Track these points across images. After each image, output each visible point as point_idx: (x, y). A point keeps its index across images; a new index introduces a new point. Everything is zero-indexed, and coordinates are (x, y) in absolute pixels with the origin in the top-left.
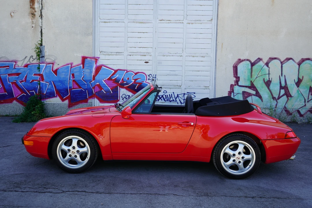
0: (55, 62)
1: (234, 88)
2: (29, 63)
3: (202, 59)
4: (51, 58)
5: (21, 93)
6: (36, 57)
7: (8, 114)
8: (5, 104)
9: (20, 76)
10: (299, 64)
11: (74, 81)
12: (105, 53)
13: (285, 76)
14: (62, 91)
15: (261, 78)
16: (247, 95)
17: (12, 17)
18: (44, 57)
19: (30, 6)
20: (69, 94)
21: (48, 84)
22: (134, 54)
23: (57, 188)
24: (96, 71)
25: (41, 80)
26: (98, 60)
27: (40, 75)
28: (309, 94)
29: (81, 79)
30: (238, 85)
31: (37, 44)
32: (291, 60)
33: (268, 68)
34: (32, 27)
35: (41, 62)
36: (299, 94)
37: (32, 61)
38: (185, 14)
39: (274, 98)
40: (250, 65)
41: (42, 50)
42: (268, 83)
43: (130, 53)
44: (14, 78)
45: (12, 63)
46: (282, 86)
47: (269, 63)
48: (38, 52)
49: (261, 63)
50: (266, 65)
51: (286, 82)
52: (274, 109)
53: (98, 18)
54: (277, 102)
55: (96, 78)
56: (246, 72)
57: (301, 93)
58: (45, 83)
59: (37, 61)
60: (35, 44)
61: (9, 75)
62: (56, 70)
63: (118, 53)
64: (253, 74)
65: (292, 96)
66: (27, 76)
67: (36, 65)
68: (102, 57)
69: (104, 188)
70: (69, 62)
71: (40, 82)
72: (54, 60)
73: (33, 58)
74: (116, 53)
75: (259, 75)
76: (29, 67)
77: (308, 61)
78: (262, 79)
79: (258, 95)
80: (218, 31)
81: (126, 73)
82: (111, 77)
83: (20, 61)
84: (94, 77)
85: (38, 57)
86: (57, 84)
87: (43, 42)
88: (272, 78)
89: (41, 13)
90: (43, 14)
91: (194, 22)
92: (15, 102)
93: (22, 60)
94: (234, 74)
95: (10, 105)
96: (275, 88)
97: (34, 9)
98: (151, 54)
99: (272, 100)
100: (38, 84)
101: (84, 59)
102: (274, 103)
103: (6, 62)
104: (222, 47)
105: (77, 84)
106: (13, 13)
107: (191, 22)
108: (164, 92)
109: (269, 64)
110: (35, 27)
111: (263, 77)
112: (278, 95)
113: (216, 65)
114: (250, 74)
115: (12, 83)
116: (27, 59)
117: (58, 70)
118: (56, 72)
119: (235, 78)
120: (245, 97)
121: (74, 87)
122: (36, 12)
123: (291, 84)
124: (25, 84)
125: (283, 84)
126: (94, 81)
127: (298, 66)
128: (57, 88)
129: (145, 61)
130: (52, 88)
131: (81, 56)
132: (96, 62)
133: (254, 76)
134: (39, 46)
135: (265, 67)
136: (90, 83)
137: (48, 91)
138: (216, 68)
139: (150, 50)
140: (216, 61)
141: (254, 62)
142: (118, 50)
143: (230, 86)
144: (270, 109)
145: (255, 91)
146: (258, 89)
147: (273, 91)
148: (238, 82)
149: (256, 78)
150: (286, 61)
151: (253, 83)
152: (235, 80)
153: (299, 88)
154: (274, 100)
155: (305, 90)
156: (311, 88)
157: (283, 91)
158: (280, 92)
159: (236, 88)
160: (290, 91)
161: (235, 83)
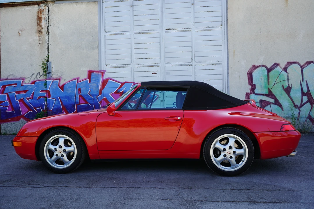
0: (61, 78)
1: (250, 97)
2: (36, 80)
3: (213, 67)
4: (57, 73)
5: (28, 110)
6: (43, 73)
7: (15, 132)
8: (12, 122)
9: (27, 93)
11: (80, 96)
12: (111, 66)
13: (306, 81)
14: (69, 107)
15: (280, 84)
16: (265, 103)
17: (20, 35)
18: (50, 73)
19: (38, 23)
20: (76, 110)
21: (55, 100)
22: (141, 65)
23: (39, 184)
24: (102, 85)
25: (48, 96)
26: (104, 73)
27: (46, 91)
29: (88, 93)
30: (254, 93)
31: (44, 60)
32: (312, 64)
33: (287, 74)
34: (39, 44)
35: (47, 78)
37: (39, 77)
38: (193, 22)
39: (295, 106)
40: (266, 71)
41: (48, 66)
42: (288, 90)
43: (137, 65)
44: (21, 95)
45: (20, 80)
46: (304, 92)
47: (288, 68)
48: (45, 68)
49: (278, 69)
50: (284, 70)
51: (309, 88)
52: (296, 119)
53: (104, 31)
54: (300, 110)
55: (102, 91)
56: (262, 79)
58: (51, 99)
59: (44, 78)
60: (42, 60)
61: (17, 92)
62: (63, 86)
63: (124, 65)
64: (270, 80)
66: (34, 93)
67: (43, 81)
68: (108, 70)
69: (86, 184)
70: (76, 77)
71: (47, 99)
72: (60, 75)
73: (39, 75)
74: (122, 66)
75: (277, 82)
76: (36, 84)
78: (281, 86)
79: (277, 103)
80: (229, 37)
81: (133, 85)
82: (119, 90)
83: (27, 78)
84: (101, 91)
85: (45, 73)
86: (63, 100)
87: (49, 58)
88: (292, 84)
89: (48, 29)
90: (49, 30)
91: (203, 29)
92: (22, 120)
93: (29, 77)
94: (249, 82)
95: (17, 123)
96: (296, 94)
97: (41, 26)
98: (158, 64)
99: (293, 108)
100: (45, 100)
101: (90, 73)
102: (296, 111)
103: (14, 79)
104: (234, 54)
105: (84, 99)
106: (21, 31)
107: (199, 29)
108: (173, 104)
109: (288, 70)
110: (42, 44)
111: (282, 83)
112: (300, 103)
113: (228, 73)
114: (266, 81)
115: (20, 101)
116: (34, 76)
117: (64, 86)
118: (62, 87)
119: (250, 86)
120: (263, 106)
121: (81, 103)
122: (43, 29)
124: (32, 101)
125: (305, 90)
126: (100, 95)
128: (64, 103)
129: (153, 72)
130: (59, 105)
131: (87, 70)
132: (103, 76)
133: (272, 83)
134: (46, 62)
135: (284, 72)
136: (97, 97)
137: (55, 107)
138: (228, 76)
139: (157, 61)
140: (228, 69)
141: (271, 67)
142: (125, 62)
143: (245, 95)
144: (292, 118)
145: (273, 99)
146: (276, 97)
147: (293, 98)
148: (254, 90)
149: (274, 85)
150: (306, 65)
151: (271, 90)
152: (251, 88)
154: (296, 108)
157: (305, 97)
158: (302, 99)
159: (252, 96)
160: (313, 97)
161: (251, 92)
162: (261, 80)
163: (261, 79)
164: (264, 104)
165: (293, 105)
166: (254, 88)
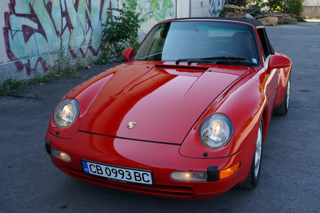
1: (10, 21)
16: (28, 31)
28: (86, 22)
30: (15, 13)
36: (78, 23)
39: (57, 33)
42: (49, 7)
46: (63, 10)
51: (66, 5)
54: (61, 39)
57: (80, 21)
65: (74, 26)
78: (42, 1)
96: (57, 14)
102: (59, 42)
112: (61, 28)
120: (26, 35)
123: (71, 8)
143: (4, 18)
145: (37, 23)
146: (39, 19)
147: (55, 21)
148: (14, 6)
151: (33, 8)
152: (10, 3)
153: (77, 13)
154: (58, 36)
155: (82, 17)
156: (86, 12)
157: (64, 19)
158: (62, 21)
159: (12, 20)
160: (71, 19)
161: (10, 10)
164: (27, 33)
165: (55, 32)
166: (13, 3)
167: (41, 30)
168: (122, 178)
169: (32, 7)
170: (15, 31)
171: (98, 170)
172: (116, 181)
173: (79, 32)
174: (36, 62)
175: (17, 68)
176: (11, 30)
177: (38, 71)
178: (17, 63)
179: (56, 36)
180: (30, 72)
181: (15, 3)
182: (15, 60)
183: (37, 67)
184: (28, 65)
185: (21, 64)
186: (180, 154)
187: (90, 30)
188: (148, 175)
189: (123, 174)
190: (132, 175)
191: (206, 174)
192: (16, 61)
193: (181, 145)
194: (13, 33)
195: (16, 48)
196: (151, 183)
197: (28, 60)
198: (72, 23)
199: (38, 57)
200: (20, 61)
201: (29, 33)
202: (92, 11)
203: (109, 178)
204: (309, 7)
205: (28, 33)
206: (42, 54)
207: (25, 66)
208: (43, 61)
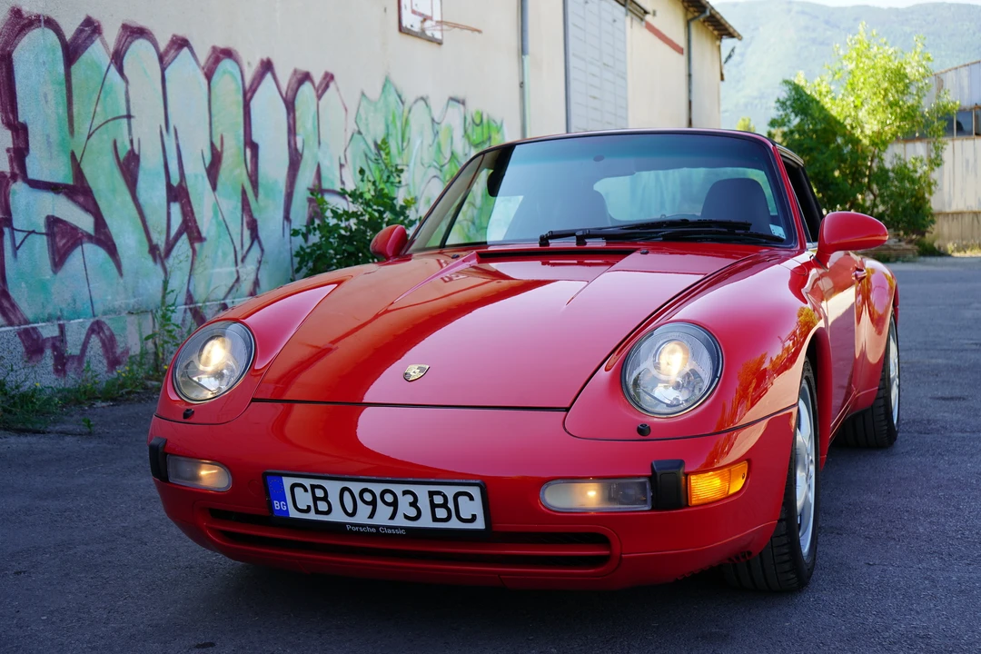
1: (11, 199)
10: (209, 76)
13: (176, 131)
15: (105, 136)
16: (63, 237)
28: (242, 224)
30: (25, 177)
32: (185, 50)
33: (123, 84)
36: (219, 224)
39: (154, 251)
40: (60, 53)
42: (129, 167)
46: (172, 182)
47: (125, 54)
49: (98, 53)
50: (116, 63)
51: (182, 165)
54: (165, 270)
56: (49, 98)
57: (225, 221)
64: (75, 109)
65: (204, 235)
75: (97, 122)
77: (226, 64)
78: (109, 146)
79: (103, 238)
88: (139, 141)
96: (153, 191)
99: (150, 261)
102: (157, 278)
109: (125, 62)
111: (112, 131)
112: (165, 235)
114: (62, 111)
119: (9, 133)
120: (58, 250)
123: (196, 176)
125: (175, 175)
127: (205, 81)
133: (82, 127)
135: (114, 74)
141: (75, 38)
145: (91, 212)
146: (99, 203)
147: (147, 211)
148: (25, 157)
149: (88, 138)
150: (172, 52)
151: (82, 167)
152: (12, 146)
153: (216, 193)
154: (155, 260)
155: (231, 206)
156: (244, 192)
157: (176, 208)
158: (169, 214)
159: (17, 196)
160: (195, 210)
161: (12, 166)
162: (47, 102)
163: (45, 96)
164: (61, 243)
165: (146, 248)
166: (22, 145)
167: (102, 237)
168: (392, 517)
169: (78, 166)
170: (25, 234)
171: (315, 499)
172: (374, 530)
173: (220, 253)
174: (83, 337)
175: (26, 348)
176: (13, 229)
177: (89, 363)
178: (26, 331)
179: (150, 258)
180: (64, 365)
181: (27, 149)
182: (20, 324)
183: (88, 350)
184: (58, 344)
185: (38, 337)
186: (568, 433)
187: (255, 251)
188: (471, 498)
189: (395, 504)
190: (424, 503)
191: (647, 487)
192: (22, 327)
193: (567, 410)
194: (16, 239)
195: (23, 285)
196: (480, 524)
197: (62, 328)
198: (199, 223)
199: (92, 320)
200: (34, 329)
201: (68, 241)
202: (261, 191)
203: (352, 525)
204: (953, 214)
205: (64, 241)
206: (105, 313)
207: (49, 344)
208: (107, 333)
